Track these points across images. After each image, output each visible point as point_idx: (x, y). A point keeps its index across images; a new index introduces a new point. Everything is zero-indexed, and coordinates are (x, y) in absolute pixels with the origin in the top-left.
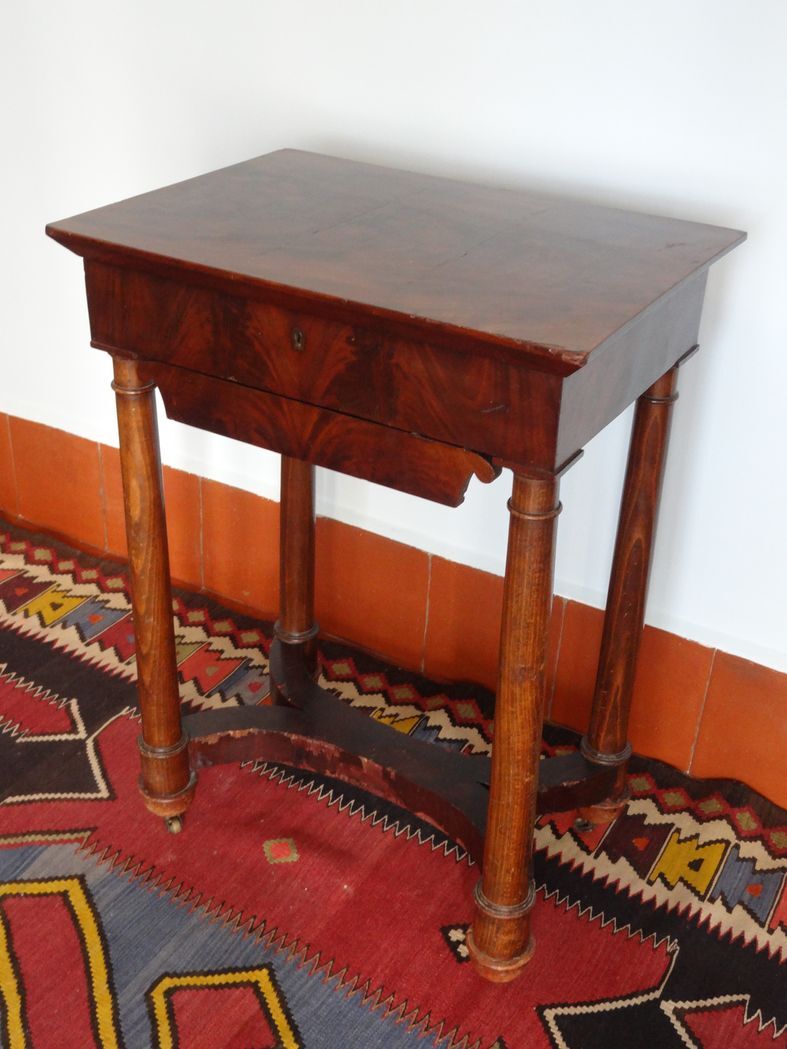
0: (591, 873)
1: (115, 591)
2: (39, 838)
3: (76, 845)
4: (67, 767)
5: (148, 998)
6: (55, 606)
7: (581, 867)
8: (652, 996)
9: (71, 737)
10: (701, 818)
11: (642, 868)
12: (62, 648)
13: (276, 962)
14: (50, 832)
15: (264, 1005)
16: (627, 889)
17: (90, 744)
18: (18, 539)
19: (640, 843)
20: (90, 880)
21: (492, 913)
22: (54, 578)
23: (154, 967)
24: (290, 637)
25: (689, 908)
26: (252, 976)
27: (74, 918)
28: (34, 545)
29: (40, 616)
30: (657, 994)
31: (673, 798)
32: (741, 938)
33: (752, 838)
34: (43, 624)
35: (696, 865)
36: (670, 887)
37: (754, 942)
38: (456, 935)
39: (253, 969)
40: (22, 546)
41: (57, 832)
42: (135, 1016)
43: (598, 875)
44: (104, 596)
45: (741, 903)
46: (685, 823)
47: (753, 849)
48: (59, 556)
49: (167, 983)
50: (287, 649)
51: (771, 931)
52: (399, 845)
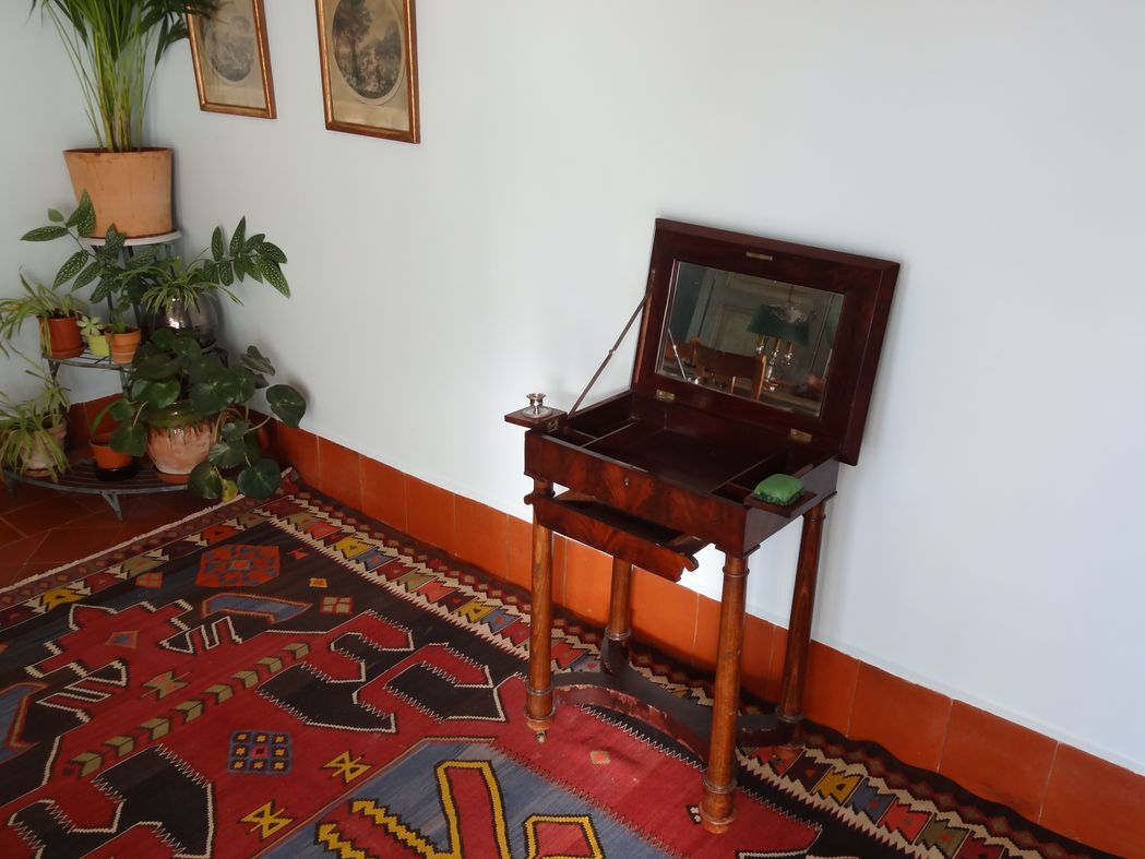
0: (778, 786)
1: (512, 604)
2: (467, 739)
3: (487, 745)
4: (483, 703)
5: (524, 825)
6: (476, 611)
7: (773, 782)
8: (802, 852)
9: (485, 687)
10: (848, 762)
11: (808, 786)
12: (480, 636)
13: (593, 815)
14: (473, 737)
15: (585, 834)
16: (798, 796)
17: (495, 691)
18: (454, 569)
19: (810, 773)
20: (494, 763)
21: (712, 790)
22: (475, 594)
23: (527, 810)
24: (614, 637)
25: (832, 809)
26: (580, 820)
27: (486, 782)
28: (465, 573)
29: (467, 615)
30: (805, 851)
31: (834, 749)
32: (861, 828)
33: (878, 776)
34: (469, 621)
35: (840, 787)
36: (823, 797)
37: (868, 831)
38: (694, 810)
39: (580, 816)
40: (457, 573)
41: (477, 737)
42: (517, 833)
43: (781, 787)
44: (505, 607)
45: (864, 810)
46: (839, 764)
47: (879, 783)
48: (479, 581)
49: (534, 819)
50: (612, 643)
51: (879, 827)
52: (667, 761)
